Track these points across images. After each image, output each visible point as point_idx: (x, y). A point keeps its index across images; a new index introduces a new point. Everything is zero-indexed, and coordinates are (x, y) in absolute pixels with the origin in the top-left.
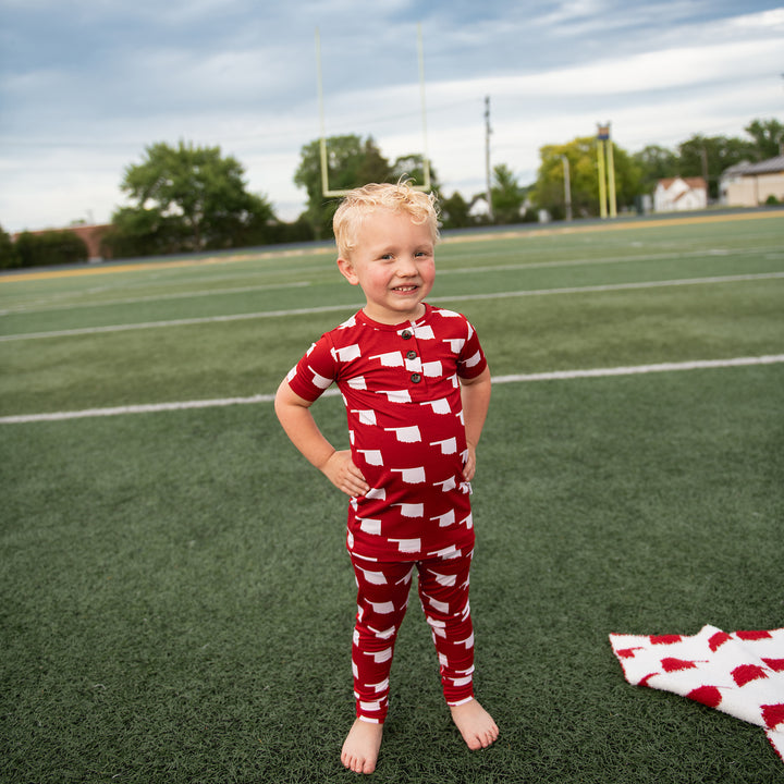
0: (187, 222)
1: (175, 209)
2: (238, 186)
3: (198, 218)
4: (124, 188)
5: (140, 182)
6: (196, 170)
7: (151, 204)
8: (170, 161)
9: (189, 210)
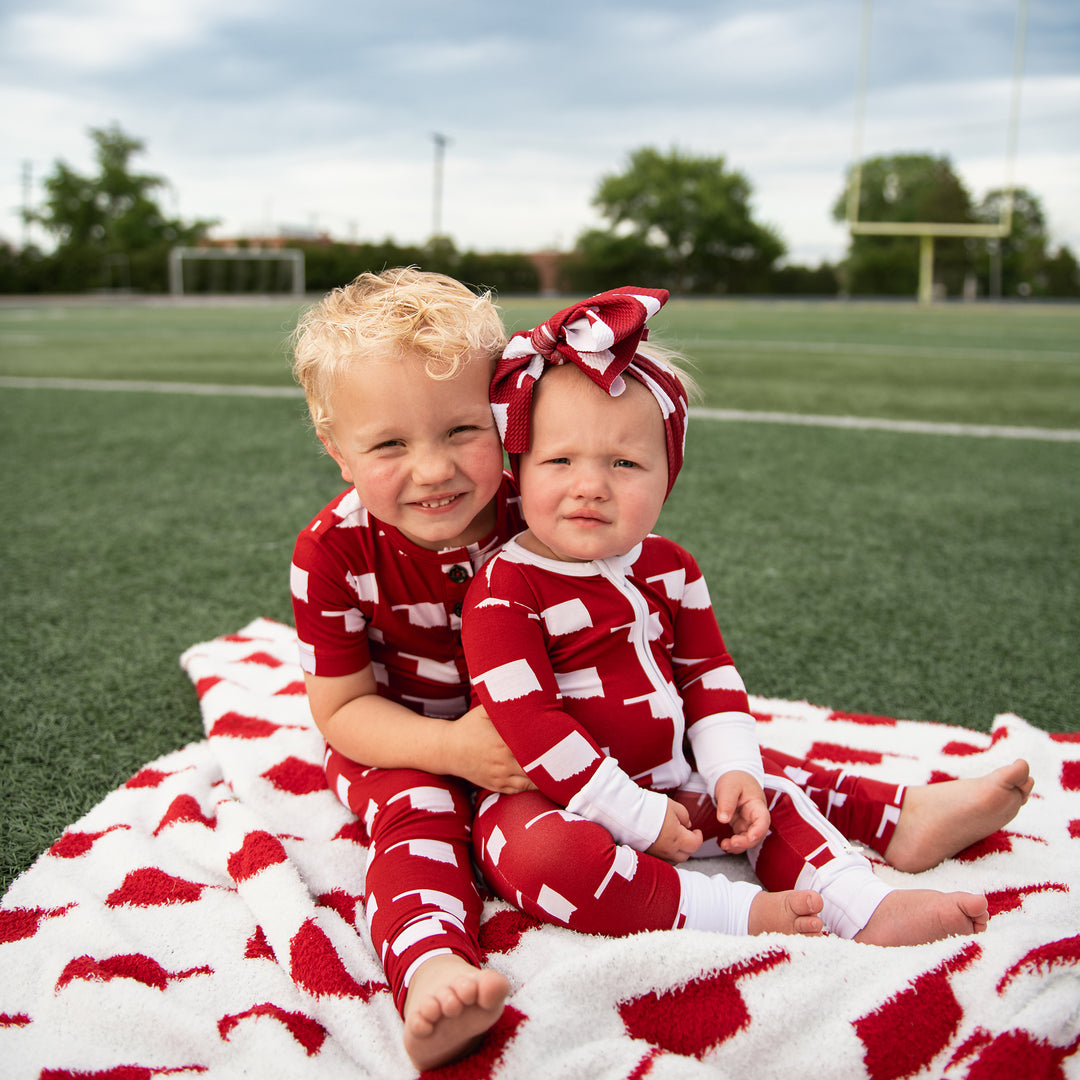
0: (670, 255)
1: (657, 237)
2: (742, 211)
3: (686, 248)
4: (596, 202)
5: (616, 197)
6: (690, 186)
7: (626, 229)
8: (656, 173)
9: (675, 239)
